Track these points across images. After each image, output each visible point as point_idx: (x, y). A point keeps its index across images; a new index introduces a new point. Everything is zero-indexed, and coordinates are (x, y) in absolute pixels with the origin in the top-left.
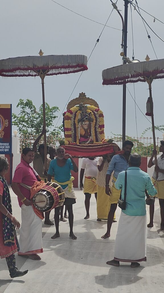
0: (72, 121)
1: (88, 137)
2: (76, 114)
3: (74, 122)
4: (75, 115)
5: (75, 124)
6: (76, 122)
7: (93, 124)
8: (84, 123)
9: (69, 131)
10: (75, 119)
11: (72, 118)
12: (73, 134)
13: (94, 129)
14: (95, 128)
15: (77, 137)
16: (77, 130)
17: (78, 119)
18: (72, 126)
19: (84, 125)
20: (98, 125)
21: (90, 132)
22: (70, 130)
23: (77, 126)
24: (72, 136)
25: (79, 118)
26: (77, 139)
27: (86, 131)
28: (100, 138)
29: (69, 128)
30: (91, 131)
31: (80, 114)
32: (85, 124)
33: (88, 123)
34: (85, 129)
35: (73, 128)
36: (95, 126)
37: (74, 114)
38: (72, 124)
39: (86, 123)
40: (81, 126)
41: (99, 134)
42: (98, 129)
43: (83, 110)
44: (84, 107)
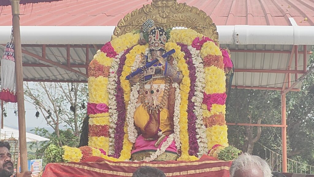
0: (112, 79)
7: (181, 92)
9: (97, 115)
10: (119, 72)
12: (112, 125)
15: (126, 136)
19: (147, 93)
23: (126, 98)
24: (111, 131)
26: (125, 140)
28: (204, 140)
30: (175, 114)
31: (138, 56)
33: (163, 86)
34: (149, 108)
35: (113, 104)
37: (120, 56)
38: (112, 92)
40: (137, 96)
41: (203, 127)
42: (202, 107)
43: (152, 44)
44: (155, 34)
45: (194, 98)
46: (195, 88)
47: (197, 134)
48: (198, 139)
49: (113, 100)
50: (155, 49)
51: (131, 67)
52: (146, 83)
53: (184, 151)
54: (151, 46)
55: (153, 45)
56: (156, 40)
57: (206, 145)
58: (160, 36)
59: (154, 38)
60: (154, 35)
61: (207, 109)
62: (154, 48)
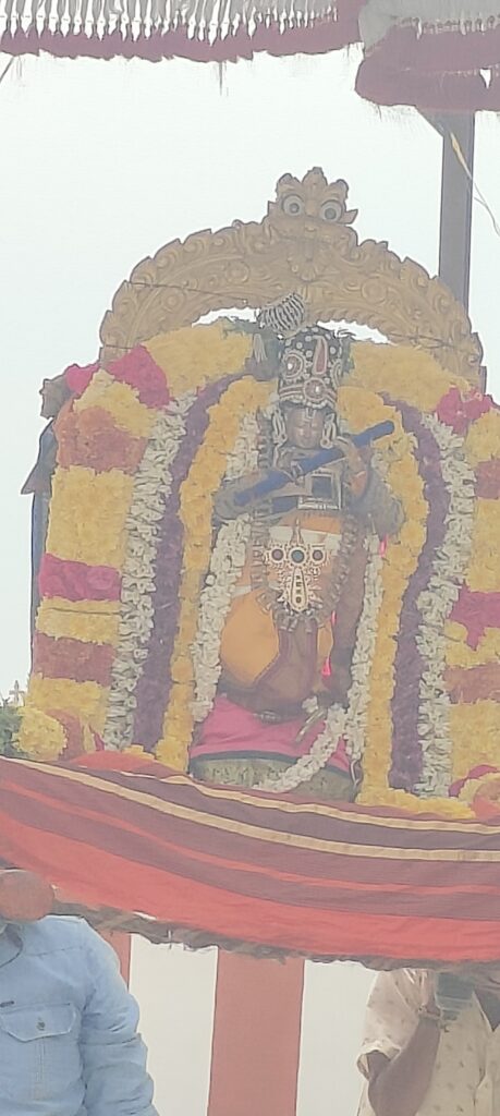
0: (151, 487)
1: (308, 716)
2: (212, 411)
3: (172, 502)
4: (197, 423)
5: (171, 530)
6: (195, 513)
7: (386, 571)
8: (281, 535)
9: (84, 604)
10: (181, 467)
11: (150, 454)
12: (128, 647)
13: (394, 626)
14: (411, 621)
15: (180, 691)
16: (186, 606)
17: (224, 482)
18: (136, 545)
19: (278, 555)
20: (452, 592)
21: (344, 655)
22: (100, 596)
23: (191, 565)
24: (120, 666)
25: (238, 463)
26: (174, 708)
27: (290, 629)
28: (444, 744)
29: (102, 561)
31: (250, 419)
32: (298, 557)
33: (333, 542)
34: (281, 611)
35: (139, 571)
36: (409, 597)
37: (184, 408)
38: (145, 530)
39: (310, 538)
40: (239, 560)
41: (444, 699)
42: (445, 632)
43: (300, 385)
44: (314, 351)
45: (425, 596)
46: (434, 562)
47: (418, 721)
48: (423, 738)
49: (146, 560)
50: (309, 404)
51: (228, 457)
52: (274, 523)
53: (370, 772)
54: (296, 389)
55: (301, 389)
56: (314, 372)
57: (445, 761)
58: (330, 360)
59: (310, 364)
60: (309, 354)
61: (465, 639)
62: (304, 401)
